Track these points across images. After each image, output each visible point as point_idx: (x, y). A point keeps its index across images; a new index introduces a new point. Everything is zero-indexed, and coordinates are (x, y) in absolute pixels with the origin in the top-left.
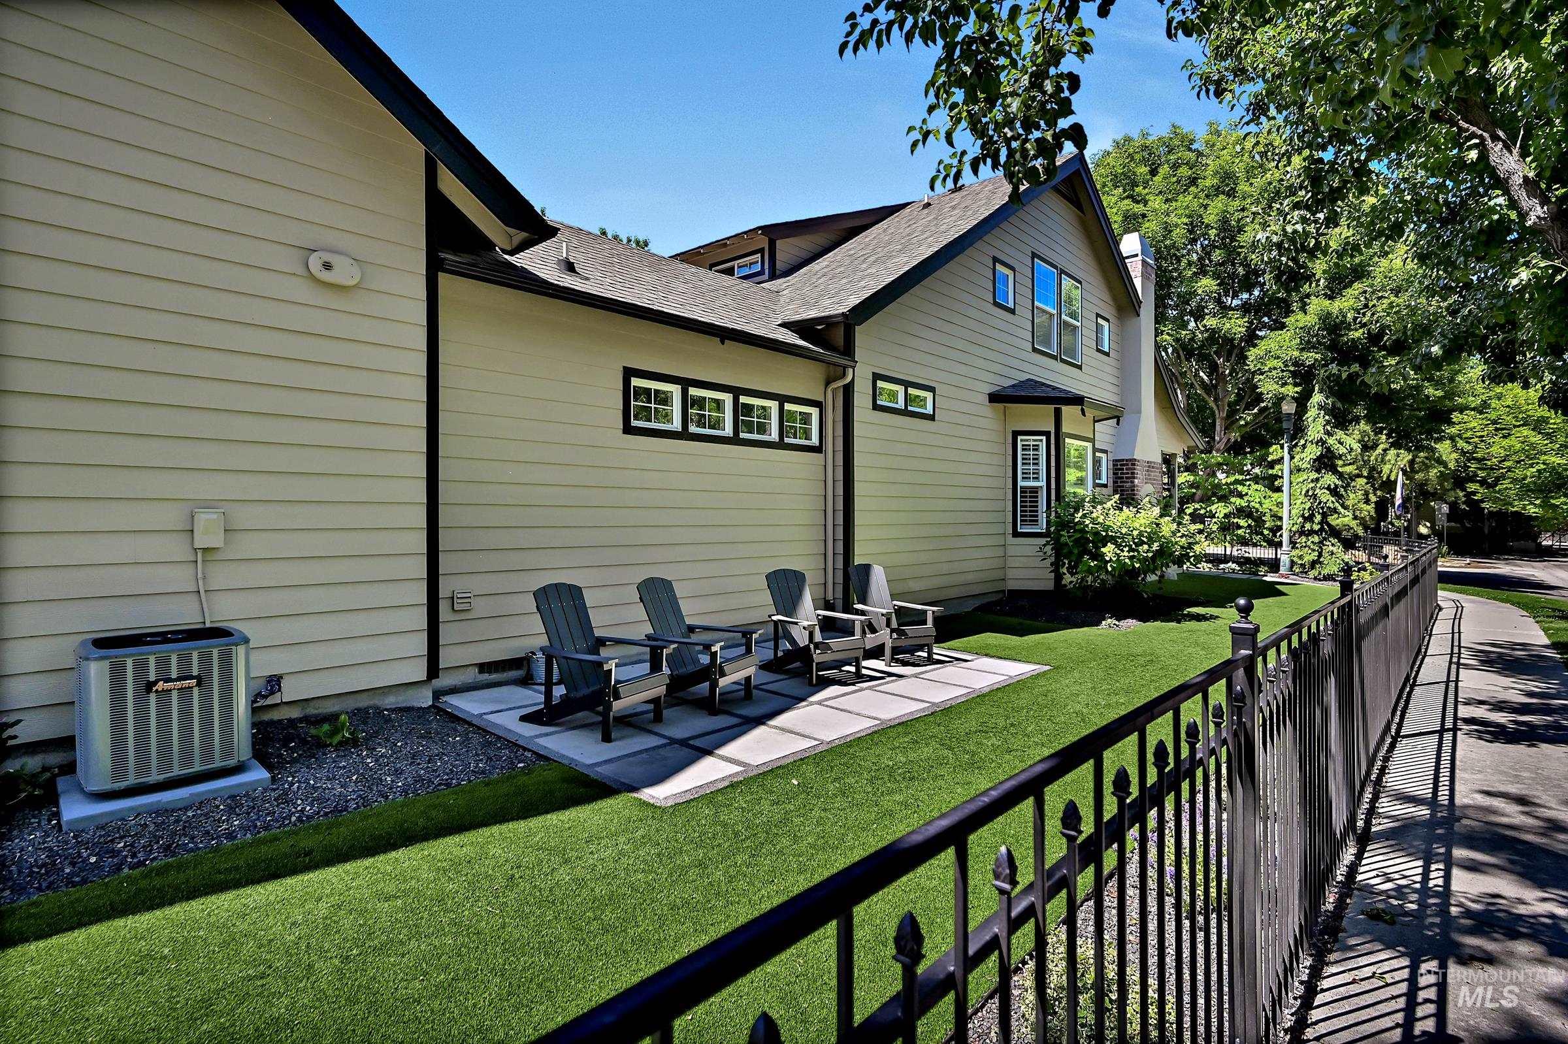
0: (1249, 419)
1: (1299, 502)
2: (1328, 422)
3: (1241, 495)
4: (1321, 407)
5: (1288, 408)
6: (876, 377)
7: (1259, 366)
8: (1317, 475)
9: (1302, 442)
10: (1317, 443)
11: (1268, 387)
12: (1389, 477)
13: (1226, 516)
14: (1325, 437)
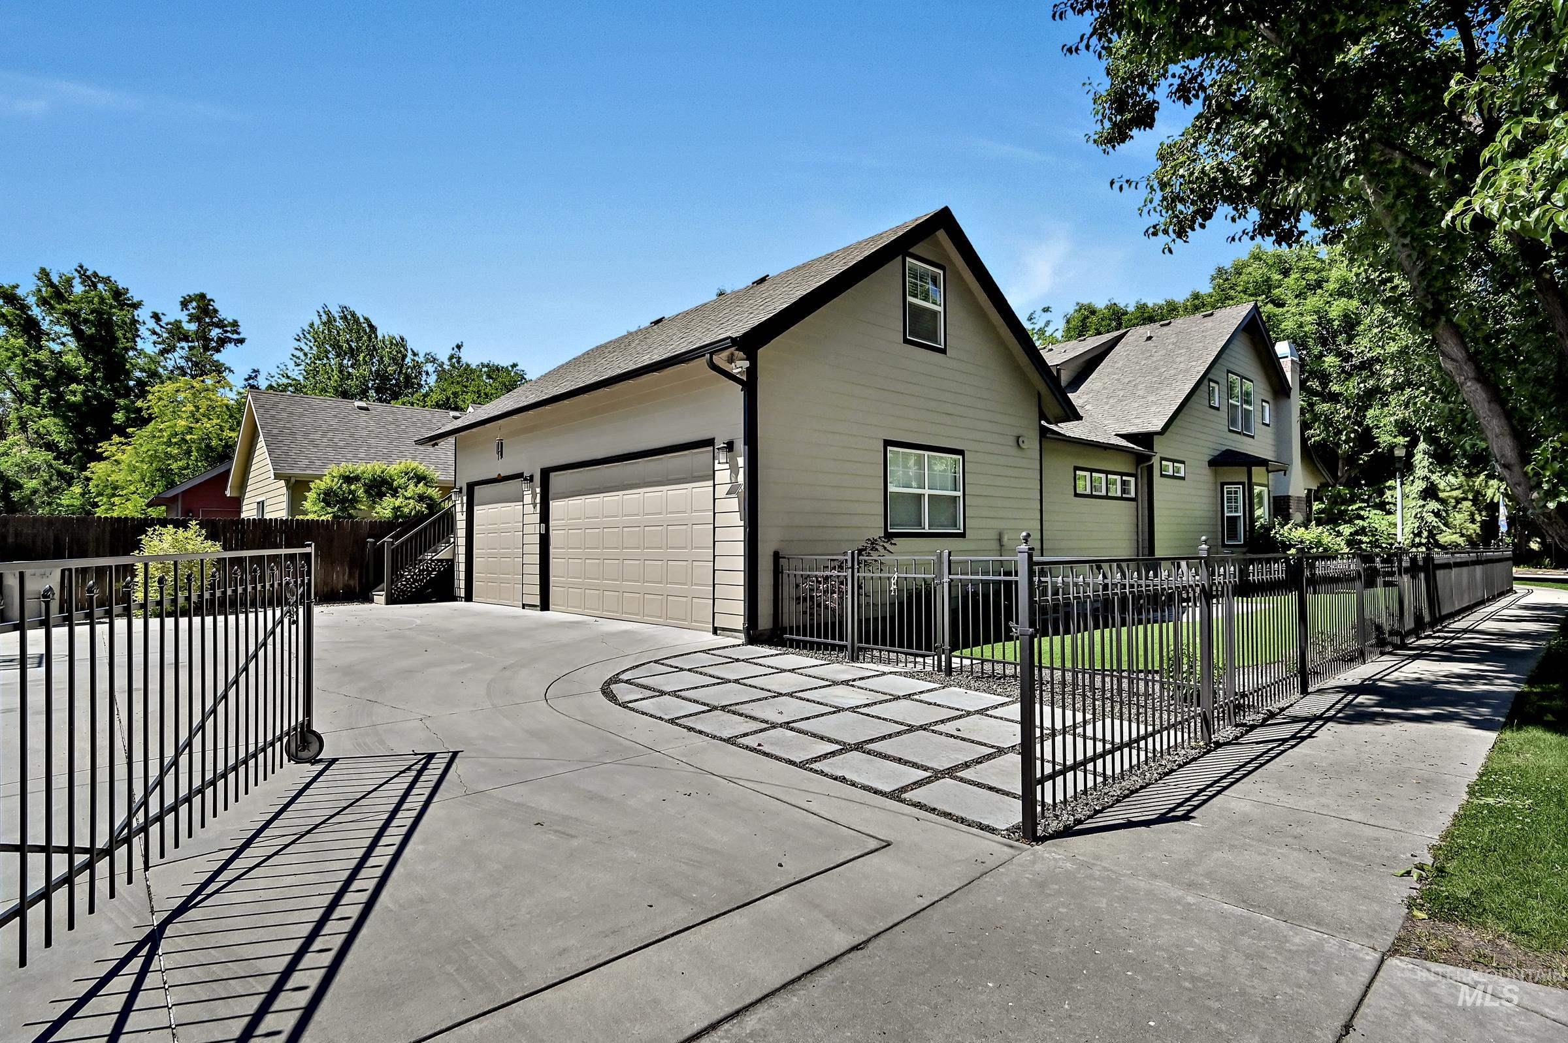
0: (1366, 459)
1: (1409, 522)
2: (1431, 463)
3: (1362, 518)
4: (1425, 453)
5: (1400, 453)
6: (1162, 459)
7: (1375, 423)
8: (1423, 503)
9: (1411, 478)
10: (1423, 479)
11: (1384, 439)
12: (1492, 499)
13: (1351, 534)
14: (1429, 475)
